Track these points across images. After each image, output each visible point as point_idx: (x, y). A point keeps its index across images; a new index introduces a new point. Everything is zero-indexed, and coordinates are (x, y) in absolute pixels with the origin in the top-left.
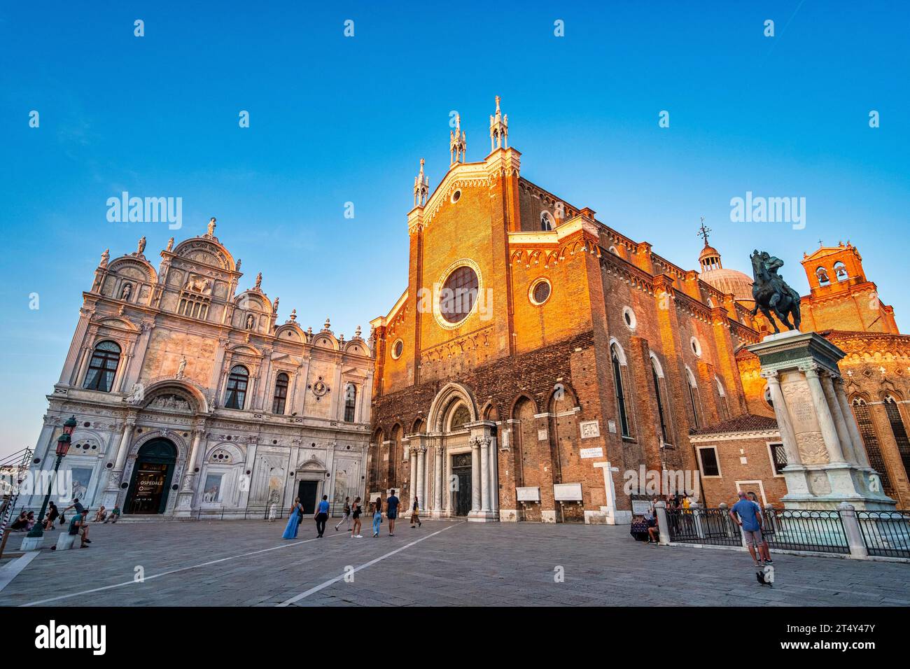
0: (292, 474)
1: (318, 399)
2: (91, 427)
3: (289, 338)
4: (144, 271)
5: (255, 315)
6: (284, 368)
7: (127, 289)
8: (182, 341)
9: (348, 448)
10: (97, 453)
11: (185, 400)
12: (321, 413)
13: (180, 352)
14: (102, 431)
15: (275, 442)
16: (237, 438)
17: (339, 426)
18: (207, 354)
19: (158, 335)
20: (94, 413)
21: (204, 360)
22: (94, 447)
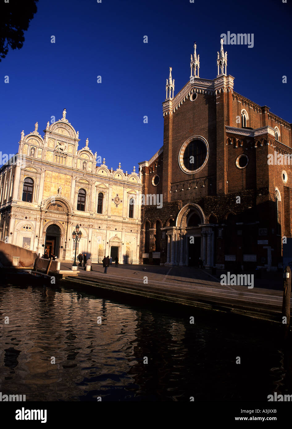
0: (108, 243)
1: (117, 206)
2: (28, 219)
3: (102, 174)
4: (39, 141)
5: (87, 162)
6: (101, 190)
7: (33, 150)
8: (58, 177)
9: (131, 231)
10: (31, 231)
11: (62, 207)
12: (118, 213)
13: (57, 182)
14: (32, 221)
15: (100, 227)
16: (84, 225)
17: (127, 220)
18: (68, 183)
19: (47, 174)
20: (28, 212)
21: (67, 186)
22: (30, 228)
